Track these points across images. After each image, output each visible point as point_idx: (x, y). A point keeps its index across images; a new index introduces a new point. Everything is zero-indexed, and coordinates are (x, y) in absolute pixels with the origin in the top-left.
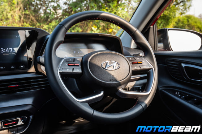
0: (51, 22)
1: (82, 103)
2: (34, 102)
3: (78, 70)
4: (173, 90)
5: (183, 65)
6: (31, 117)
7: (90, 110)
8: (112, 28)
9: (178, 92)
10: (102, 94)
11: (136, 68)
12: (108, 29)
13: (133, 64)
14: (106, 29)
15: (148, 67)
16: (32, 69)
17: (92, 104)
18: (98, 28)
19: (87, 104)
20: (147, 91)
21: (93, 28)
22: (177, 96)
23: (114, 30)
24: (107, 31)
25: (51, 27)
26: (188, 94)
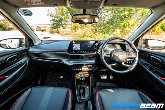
0: (101, 26)
1: (109, 66)
2: (95, 62)
3: (109, 56)
4: (145, 65)
5: (152, 56)
6: (94, 66)
7: (111, 69)
8: (126, 29)
9: (147, 66)
10: (116, 64)
11: (130, 57)
12: (124, 29)
13: (128, 55)
14: (123, 29)
15: (134, 57)
16: (96, 52)
17: (112, 67)
18: (120, 29)
19: (111, 67)
20: (132, 65)
21: (118, 29)
22: (146, 67)
23: (127, 30)
24: (124, 30)
25: (101, 29)
26: (151, 68)
